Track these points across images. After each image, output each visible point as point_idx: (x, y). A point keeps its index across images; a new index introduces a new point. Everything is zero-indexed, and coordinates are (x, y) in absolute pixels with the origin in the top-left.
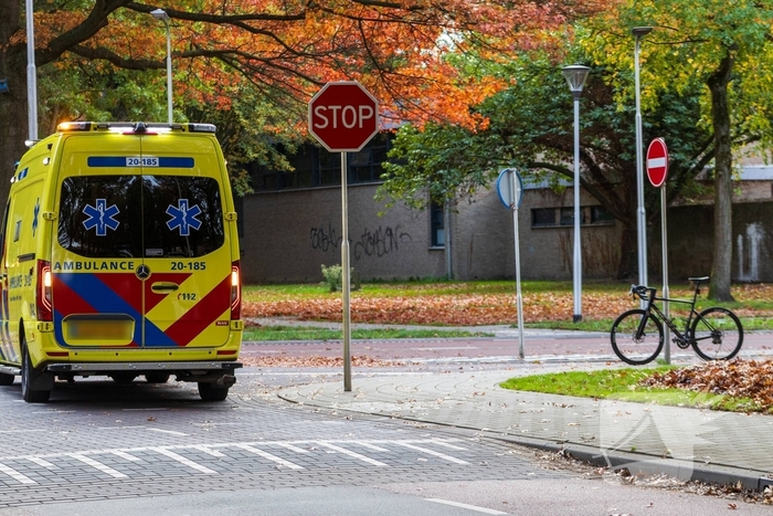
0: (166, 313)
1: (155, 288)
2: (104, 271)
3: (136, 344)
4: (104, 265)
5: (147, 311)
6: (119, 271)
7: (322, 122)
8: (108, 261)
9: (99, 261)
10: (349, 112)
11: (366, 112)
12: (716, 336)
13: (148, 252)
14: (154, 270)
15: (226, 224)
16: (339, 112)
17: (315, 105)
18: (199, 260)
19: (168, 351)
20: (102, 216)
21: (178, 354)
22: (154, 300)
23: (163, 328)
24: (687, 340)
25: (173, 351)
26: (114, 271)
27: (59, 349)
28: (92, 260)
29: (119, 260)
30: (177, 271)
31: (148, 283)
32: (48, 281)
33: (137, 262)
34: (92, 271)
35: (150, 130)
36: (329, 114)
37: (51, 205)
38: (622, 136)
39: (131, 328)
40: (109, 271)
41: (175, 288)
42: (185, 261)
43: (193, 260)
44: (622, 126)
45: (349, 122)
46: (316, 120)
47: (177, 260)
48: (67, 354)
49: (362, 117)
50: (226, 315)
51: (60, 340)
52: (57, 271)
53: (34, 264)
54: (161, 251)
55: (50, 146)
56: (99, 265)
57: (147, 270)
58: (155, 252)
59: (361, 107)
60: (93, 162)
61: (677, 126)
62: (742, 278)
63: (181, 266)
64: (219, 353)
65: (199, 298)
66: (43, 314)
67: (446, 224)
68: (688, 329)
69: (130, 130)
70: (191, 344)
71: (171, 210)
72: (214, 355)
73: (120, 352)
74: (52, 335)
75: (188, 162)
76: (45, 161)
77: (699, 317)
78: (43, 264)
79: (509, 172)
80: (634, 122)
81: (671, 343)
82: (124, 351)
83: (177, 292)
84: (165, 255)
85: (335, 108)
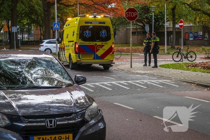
0: (100, 53)
1: (98, 48)
2: (88, 44)
3: (94, 59)
4: (88, 43)
5: (96, 52)
6: (91, 44)
7: (127, 15)
8: (89, 42)
9: (87, 42)
10: (133, 13)
11: (136, 14)
12: (191, 57)
13: (97, 41)
14: (98, 44)
15: (111, 35)
16: (131, 13)
17: (126, 12)
18: (106, 42)
19: (100, 60)
20: (88, 33)
21: (102, 61)
22: (98, 50)
23: (99, 56)
24: (186, 57)
25: (101, 60)
26: (90, 44)
27: (79, 60)
28: (86, 42)
29: (91, 42)
30: (102, 44)
31: (97, 47)
32: (77, 46)
33: (95, 43)
34: (86, 44)
35: (97, 16)
36: (129, 14)
37: (78, 31)
38: (151, 19)
39: (93, 56)
40: (89, 44)
41: (102, 48)
42: (104, 42)
43: (105, 42)
44: (151, 18)
45: (133, 16)
46: (126, 15)
47: (102, 42)
48: (81, 61)
49: (135, 15)
50: (111, 53)
51: (79, 58)
52: (79, 44)
53: (74, 43)
54: (99, 40)
55: (77, 20)
56: (87, 43)
57: (96, 44)
58: (98, 41)
59: (135, 13)
60: (86, 23)
61: (160, 18)
62: (170, 44)
63: (103, 43)
64: (110, 60)
65: (106, 50)
66: (76, 53)
67: (117, 34)
68: (186, 55)
69: (93, 16)
70: (105, 59)
71: (101, 32)
72: (109, 61)
73: (91, 60)
74: (78, 57)
75: (104, 23)
76: (76, 23)
77: (188, 53)
78: (76, 43)
79: (147, 25)
80: (152, 17)
81: (183, 58)
82: (92, 60)
83: (102, 49)
84: (100, 41)
85: (130, 13)
